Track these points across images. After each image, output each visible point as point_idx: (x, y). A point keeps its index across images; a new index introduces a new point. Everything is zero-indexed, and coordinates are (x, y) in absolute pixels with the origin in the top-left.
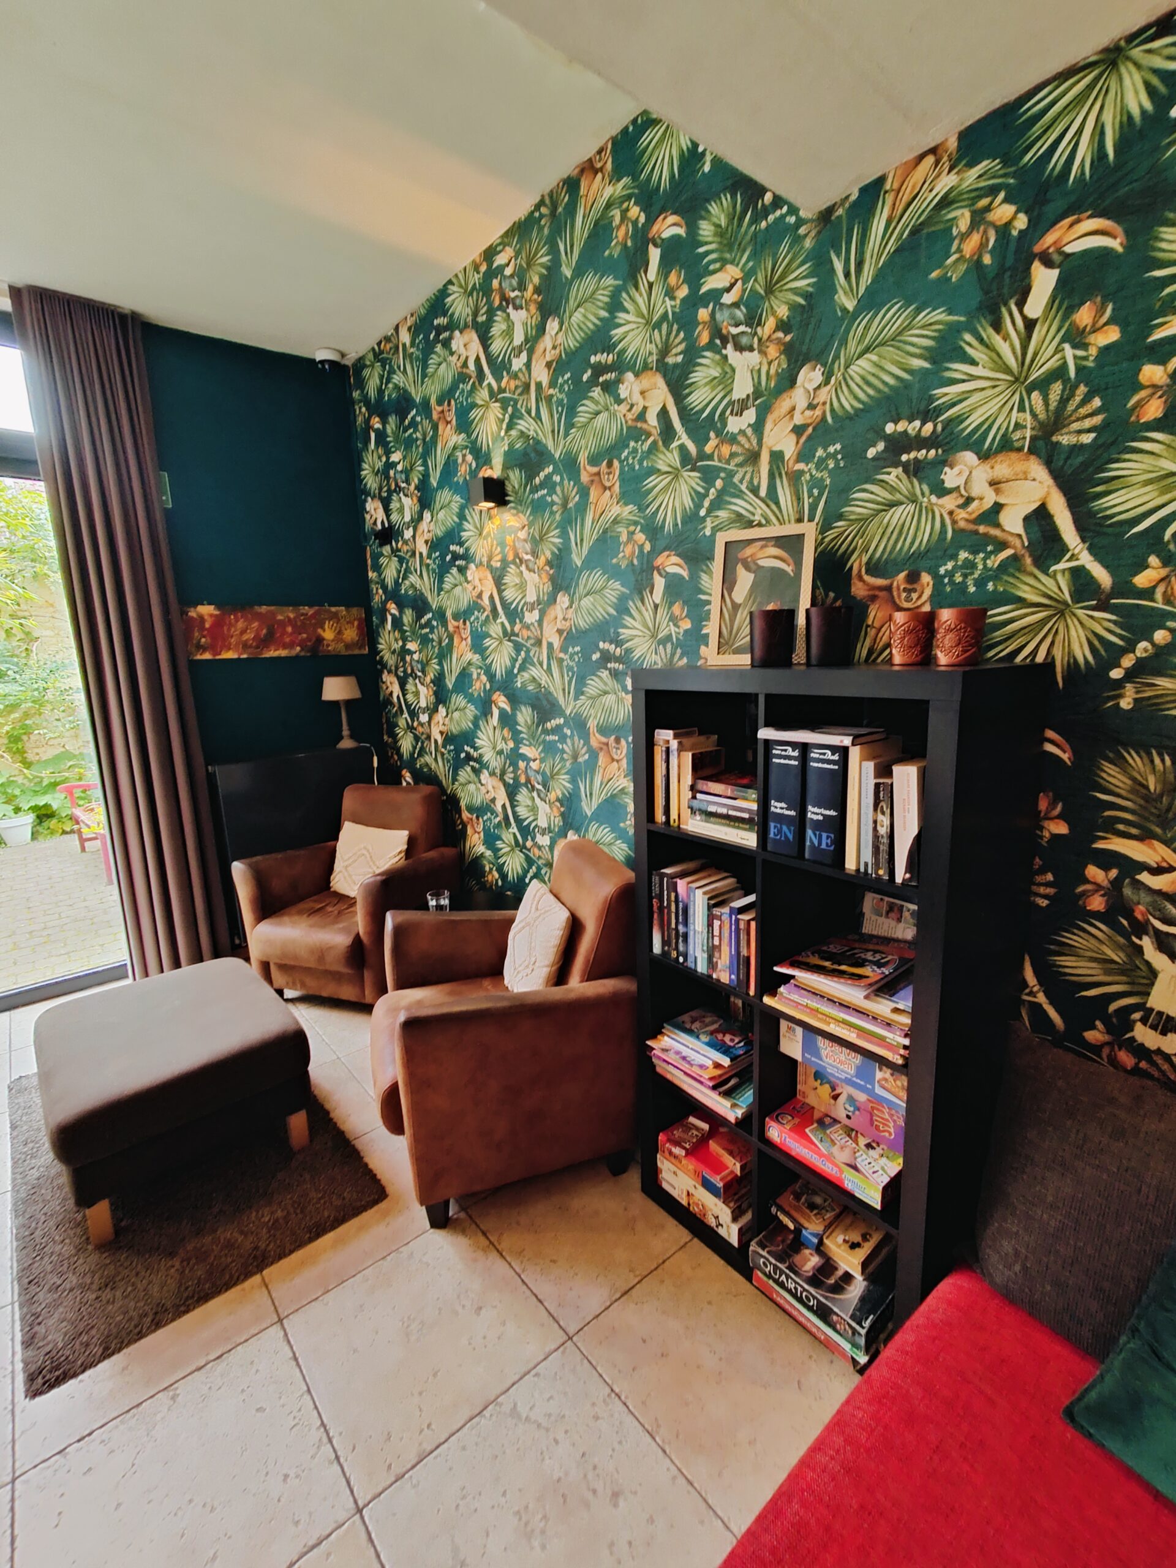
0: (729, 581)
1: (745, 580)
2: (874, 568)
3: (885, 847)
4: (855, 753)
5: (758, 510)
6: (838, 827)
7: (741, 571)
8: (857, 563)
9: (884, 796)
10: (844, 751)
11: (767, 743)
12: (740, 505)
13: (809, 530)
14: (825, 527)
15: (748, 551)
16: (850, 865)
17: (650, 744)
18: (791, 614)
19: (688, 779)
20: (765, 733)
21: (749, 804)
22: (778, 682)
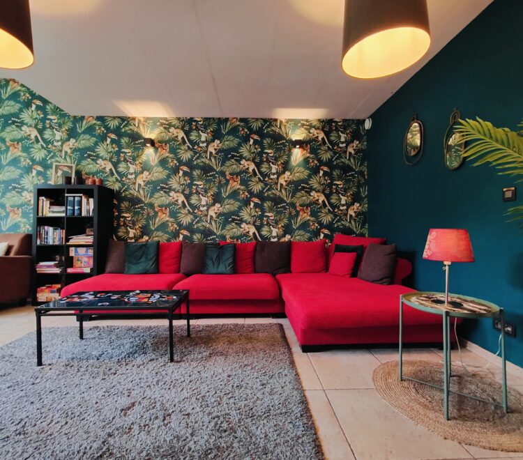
0: (56, 172)
1: (60, 173)
2: (86, 174)
3: (88, 211)
4: (83, 197)
5: (62, 161)
6: (80, 209)
7: (59, 170)
8: (83, 173)
9: (88, 203)
10: (81, 197)
11: (67, 197)
12: (57, 159)
13: (74, 166)
14: (77, 165)
15: (61, 167)
16: (83, 215)
17: (38, 200)
18: (71, 178)
19: (48, 206)
20: (66, 195)
21: (63, 208)
22: (69, 187)
